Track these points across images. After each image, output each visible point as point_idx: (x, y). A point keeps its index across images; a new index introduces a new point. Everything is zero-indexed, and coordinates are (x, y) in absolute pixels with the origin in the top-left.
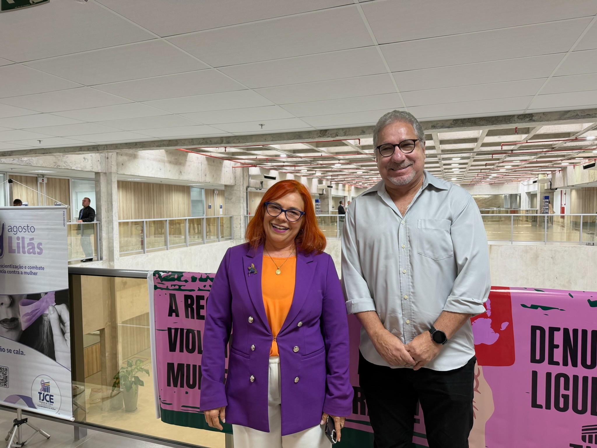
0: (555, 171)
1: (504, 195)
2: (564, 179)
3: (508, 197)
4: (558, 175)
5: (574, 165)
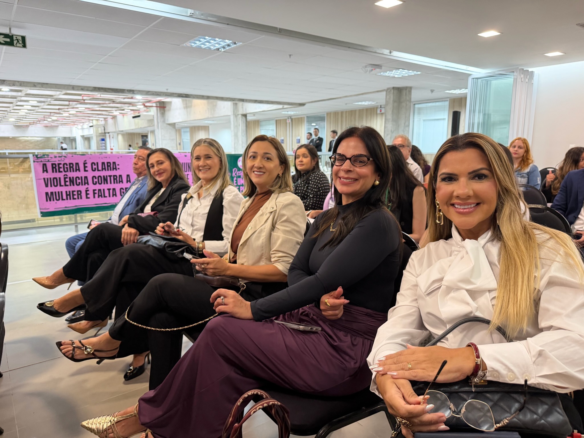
0: (107, 118)
1: (57, 138)
2: (115, 125)
4: (110, 121)
5: (123, 114)
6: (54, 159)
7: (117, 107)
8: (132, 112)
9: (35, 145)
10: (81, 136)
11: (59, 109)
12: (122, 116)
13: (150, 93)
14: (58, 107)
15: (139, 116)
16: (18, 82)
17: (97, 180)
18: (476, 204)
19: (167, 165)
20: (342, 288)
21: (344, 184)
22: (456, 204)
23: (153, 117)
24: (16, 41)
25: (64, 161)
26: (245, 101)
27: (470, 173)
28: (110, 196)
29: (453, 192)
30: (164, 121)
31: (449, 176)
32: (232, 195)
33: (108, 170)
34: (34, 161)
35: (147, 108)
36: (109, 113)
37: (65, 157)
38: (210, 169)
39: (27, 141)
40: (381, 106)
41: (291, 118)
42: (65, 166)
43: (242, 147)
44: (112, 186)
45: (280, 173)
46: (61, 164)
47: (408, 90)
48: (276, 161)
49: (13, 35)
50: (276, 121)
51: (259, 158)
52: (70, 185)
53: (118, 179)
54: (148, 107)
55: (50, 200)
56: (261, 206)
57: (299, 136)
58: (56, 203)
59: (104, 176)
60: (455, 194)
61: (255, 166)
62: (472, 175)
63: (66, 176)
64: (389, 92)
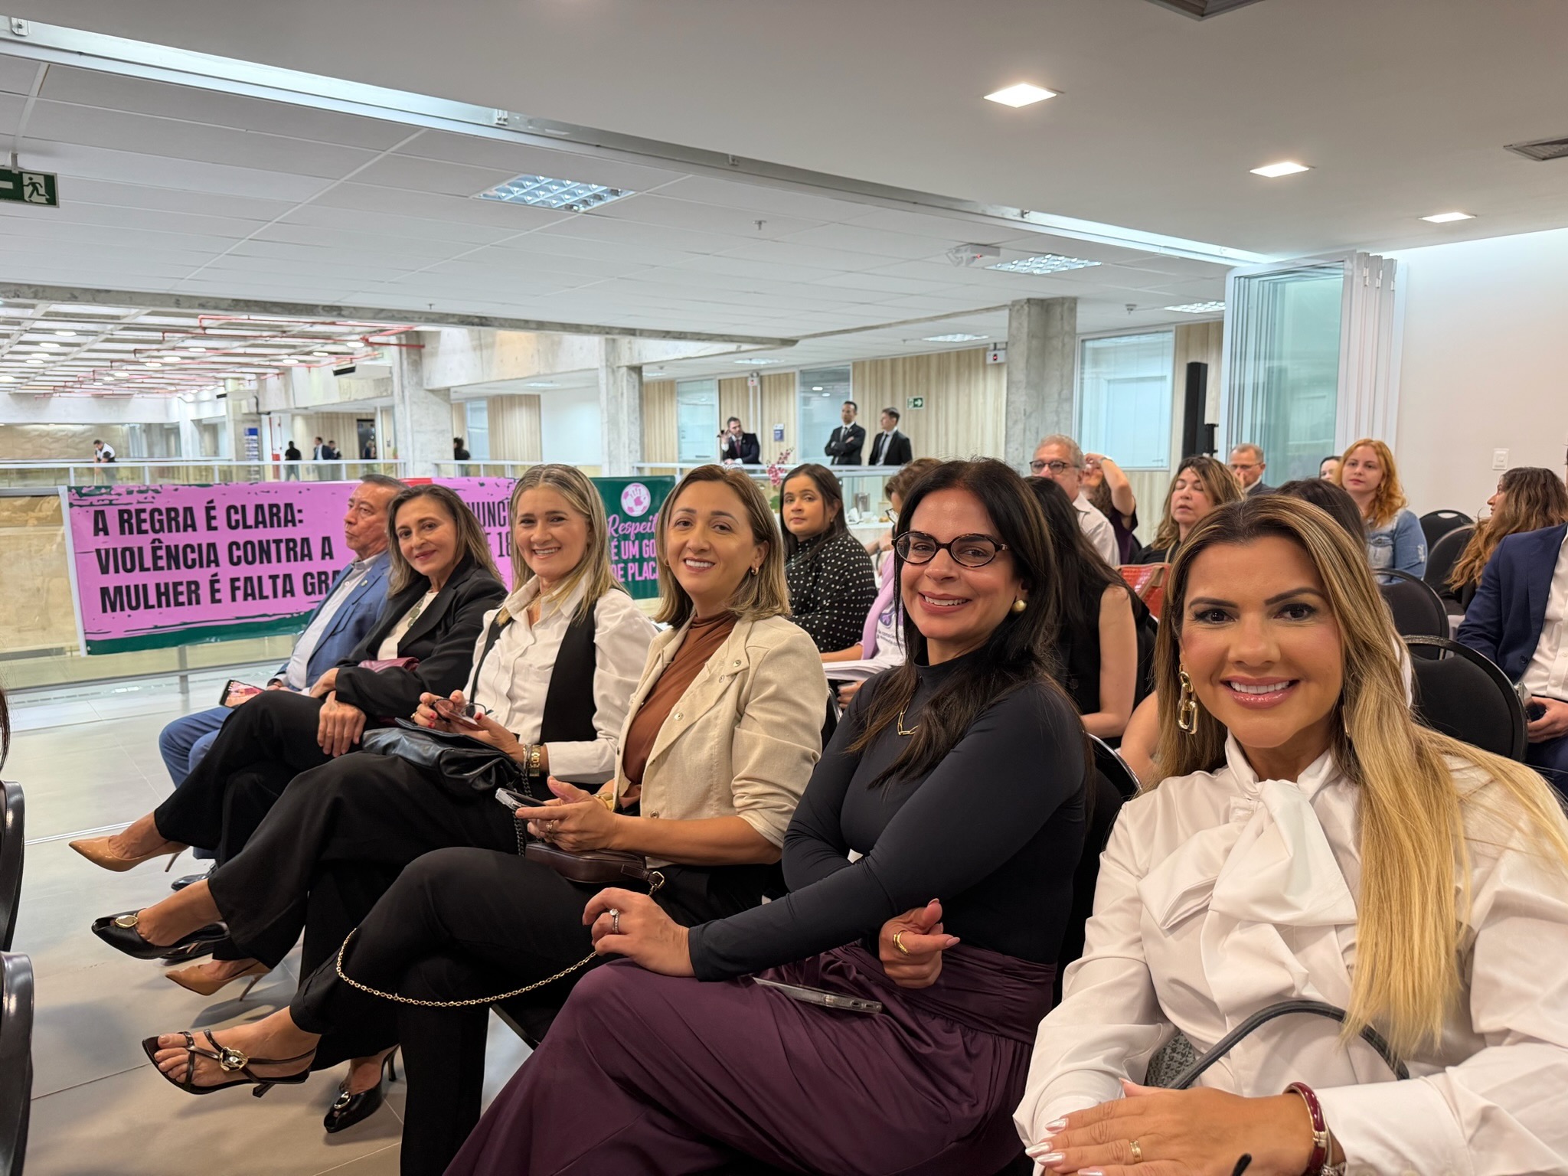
0: (265, 374)
1: (127, 426)
2: (286, 392)
3: (138, 431)
4: (273, 382)
5: (309, 365)
6: (125, 499)
7: (294, 347)
8: (333, 358)
9: (68, 447)
10: (192, 421)
11: (135, 351)
12: (306, 369)
13: (382, 315)
14: (132, 347)
15: (352, 370)
16: (29, 286)
17: (241, 553)
18: (1288, 683)
19: (445, 531)
20: (940, 903)
21: (933, 613)
22: (1236, 681)
23: (391, 373)
24: (30, 188)
25: (152, 502)
26: (638, 333)
27: (1269, 602)
28: (275, 596)
29: (1227, 650)
30: (420, 384)
31: (1215, 606)
32: (619, 616)
33: (272, 526)
34: (71, 505)
35: (374, 350)
36: (270, 361)
37: (157, 492)
38: (559, 548)
39: (48, 434)
40: (995, 344)
41: (758, 374)
42: (157, 516)
43: (630, 452)
44: (281, 568)
45: (754, 566)
46: (144, 511)
47: (1066, 306)
48: (745, 534)
49: (21, 174)
50: (719, 381)
51: (699, 525)
52: (169, 568)
53: (299, 550)
54: (376, 346)
55: (114, 610)
56: (706, 655)
57: (779, 422)
58: (129, 616)
59: (260, 542)
60: (1232, 655)
61: (687, 545)
62: (1276, 606)
63: (157, 544)
64: (1018, 311)
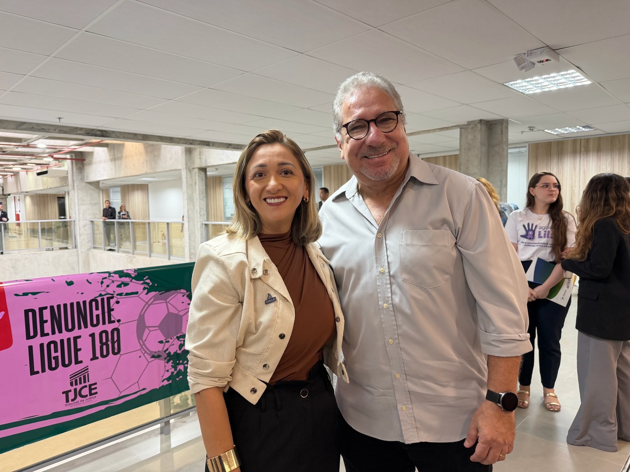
0: (6, 175)
2: (17, 184)
4: (10, 180)
5: (27, 170)
12: (26, 172)
15: (46, 172)
23: (67, 174)
30: (82, 179)
43: (201, 215)
54: (60, 160)
